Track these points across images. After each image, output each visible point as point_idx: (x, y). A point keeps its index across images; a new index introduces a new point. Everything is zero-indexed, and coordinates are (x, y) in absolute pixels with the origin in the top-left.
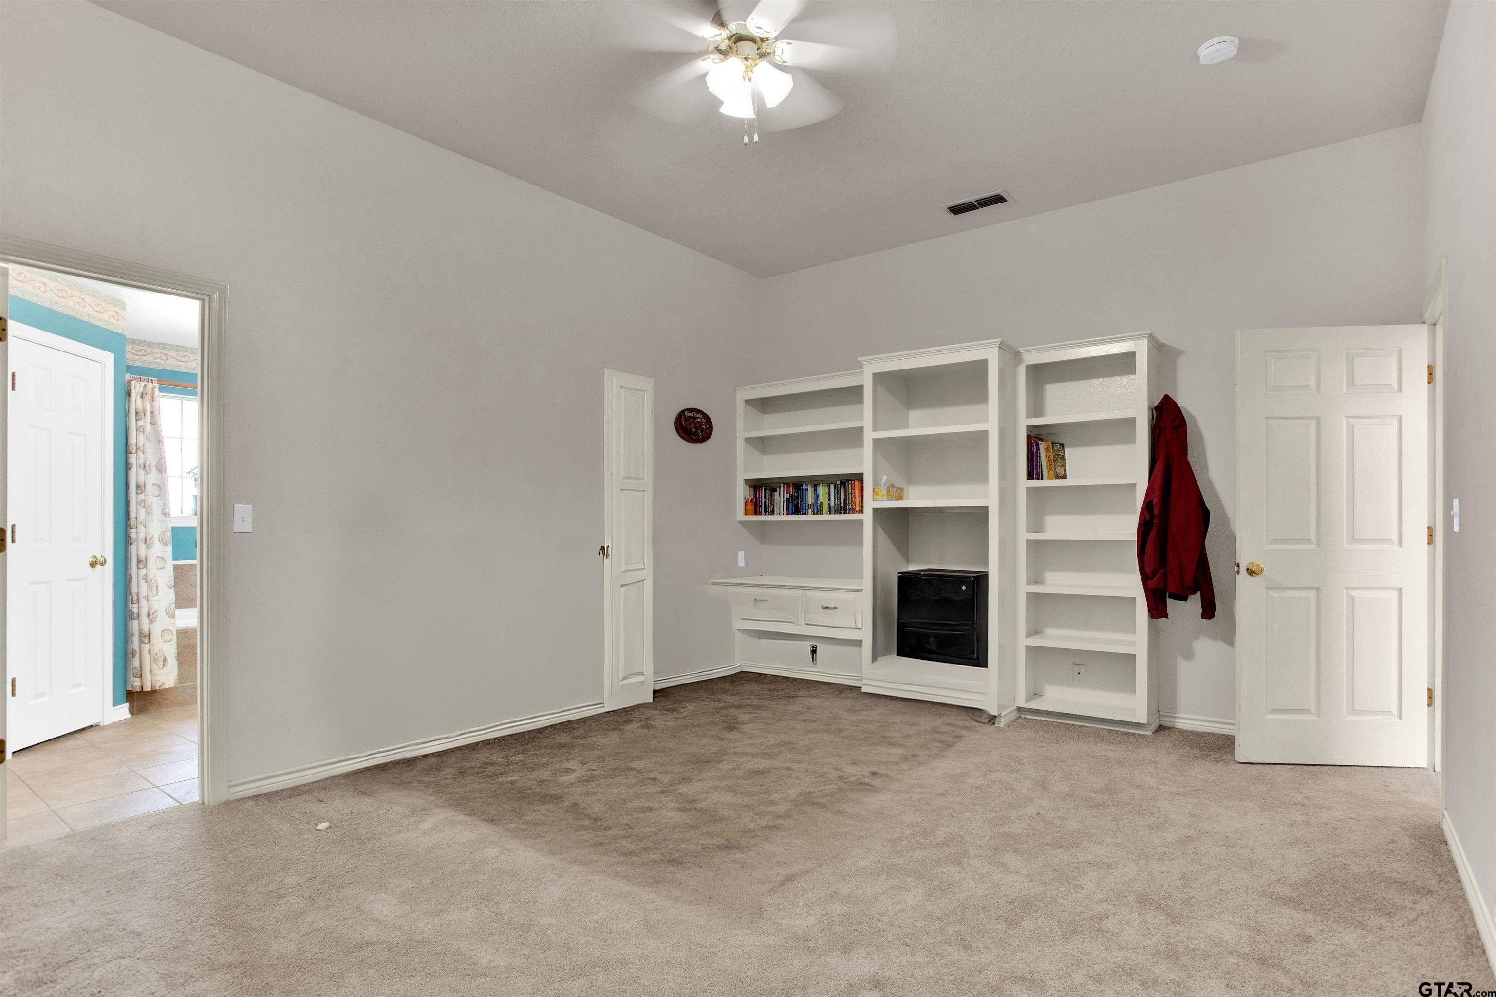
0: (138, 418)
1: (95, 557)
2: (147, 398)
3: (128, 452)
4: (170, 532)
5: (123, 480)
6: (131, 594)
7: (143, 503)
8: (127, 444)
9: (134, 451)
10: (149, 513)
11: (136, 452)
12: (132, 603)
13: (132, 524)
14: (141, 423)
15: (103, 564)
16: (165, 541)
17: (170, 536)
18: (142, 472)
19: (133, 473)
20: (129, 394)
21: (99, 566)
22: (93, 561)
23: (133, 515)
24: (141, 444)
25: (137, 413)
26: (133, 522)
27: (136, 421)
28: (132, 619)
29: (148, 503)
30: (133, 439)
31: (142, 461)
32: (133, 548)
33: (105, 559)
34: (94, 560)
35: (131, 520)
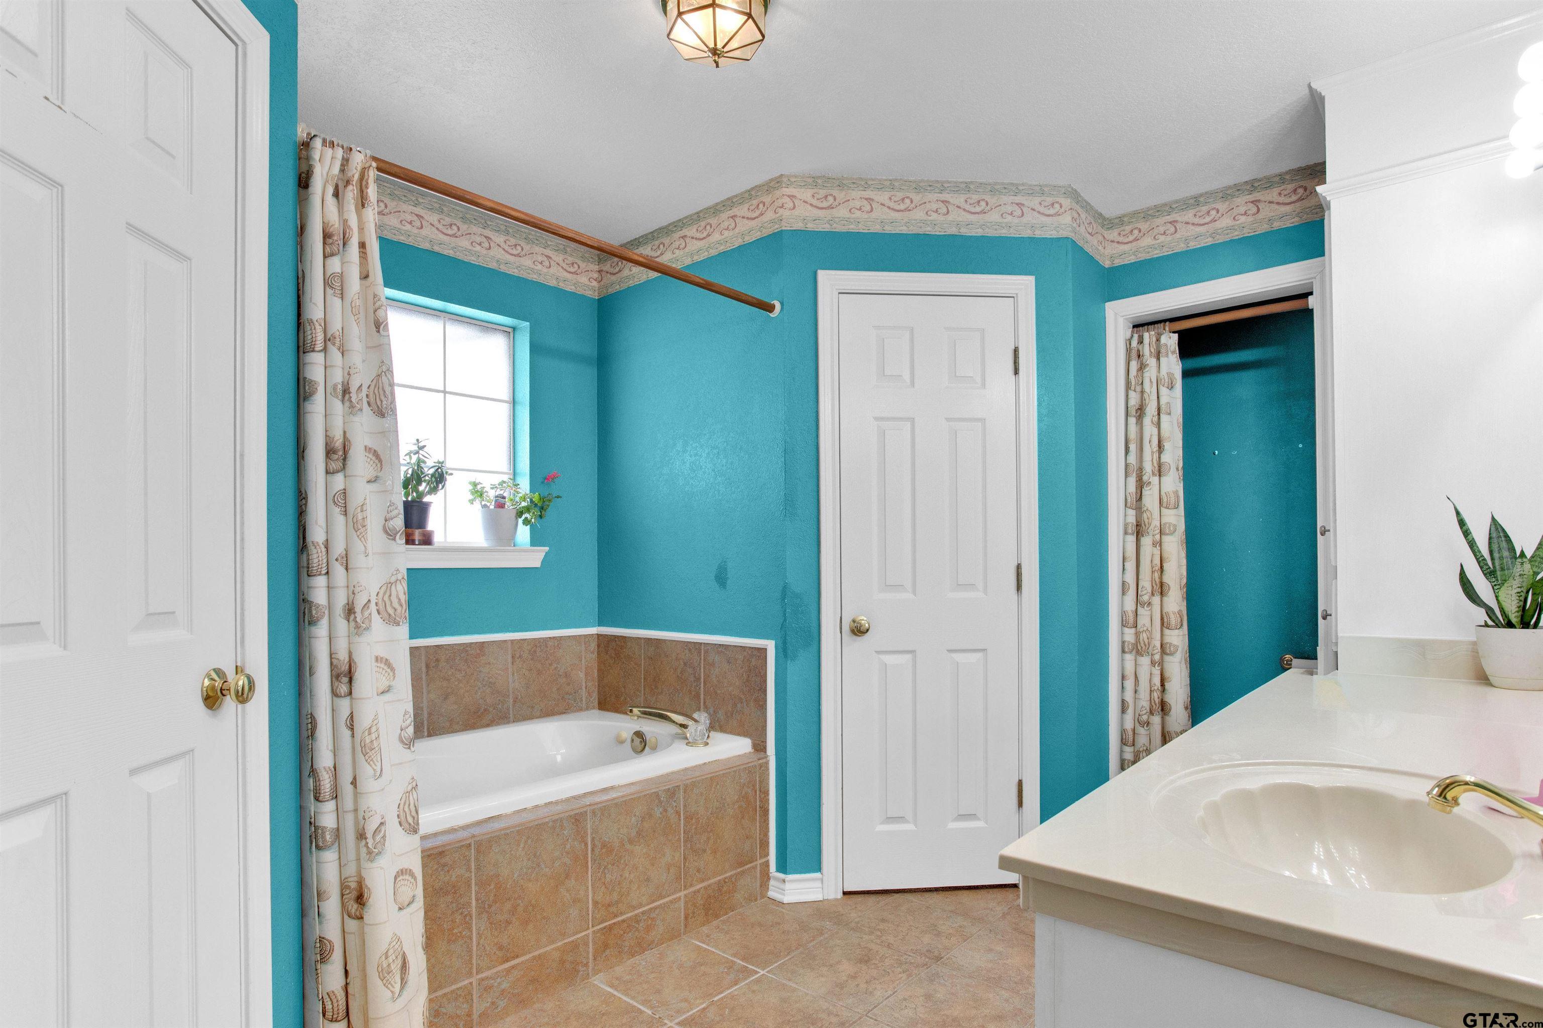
0: (328, 249)
1: (218, 671)
2: (351, 194)
3: (301, 348)
4: (405, 584)
5: (290, 430)
6: (313, 772)
7: (342, 500)
8: (299, 324)
9: (319, 346)
10: (357, 526)
11: (325, 350)
12: (317, 799)
13: (315, 561)
14: (335, 265)
15: (243, 697)
16: (391, 611)
17: (404, 598)
18: (338, 407)
19: (316, 407)
20: (304, 182)
21: (229, 704)
22: (213, 688)
23: (317, 534)
24: (336, 327)
25: (327, 236)
26: (317, 556)
27: (325, 257)
28: (318, 847)
29: (354, 502)
30: (315, 311)
31: (338, 377)
32: (321, 631)
33: (249, 677)
34: (218, 684)
35: (313, 550)
